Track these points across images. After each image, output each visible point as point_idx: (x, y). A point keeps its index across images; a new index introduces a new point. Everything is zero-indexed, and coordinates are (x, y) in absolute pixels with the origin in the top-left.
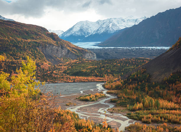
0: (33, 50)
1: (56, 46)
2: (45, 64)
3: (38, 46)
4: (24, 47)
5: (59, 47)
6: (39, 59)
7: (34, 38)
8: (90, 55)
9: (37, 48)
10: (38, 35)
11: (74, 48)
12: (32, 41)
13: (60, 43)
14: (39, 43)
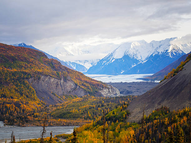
0: (19, 84)
1: (55, 78)
2: (32, 103)
3: (27, 78)
4: (6, 79)
5: (61, 79)
6: (26, 97)
7: (22, 67)
8: (109, 91)
9: (26, 81)
10: (29, 62)
11: (86, 82)
12: (19, 71)
13: (62, 74)
14: (29, 74)
